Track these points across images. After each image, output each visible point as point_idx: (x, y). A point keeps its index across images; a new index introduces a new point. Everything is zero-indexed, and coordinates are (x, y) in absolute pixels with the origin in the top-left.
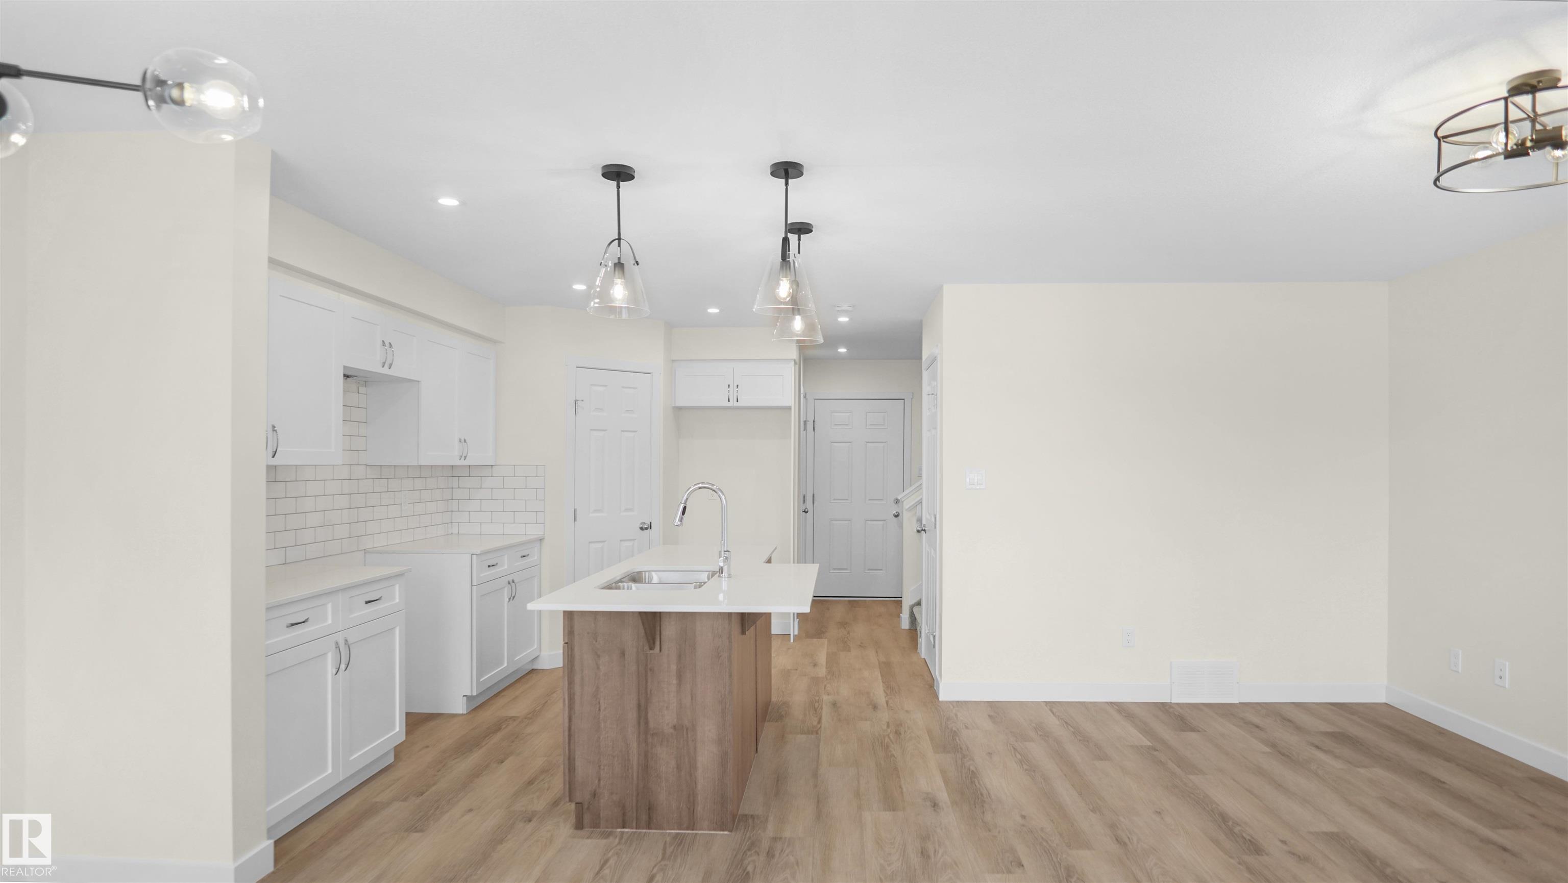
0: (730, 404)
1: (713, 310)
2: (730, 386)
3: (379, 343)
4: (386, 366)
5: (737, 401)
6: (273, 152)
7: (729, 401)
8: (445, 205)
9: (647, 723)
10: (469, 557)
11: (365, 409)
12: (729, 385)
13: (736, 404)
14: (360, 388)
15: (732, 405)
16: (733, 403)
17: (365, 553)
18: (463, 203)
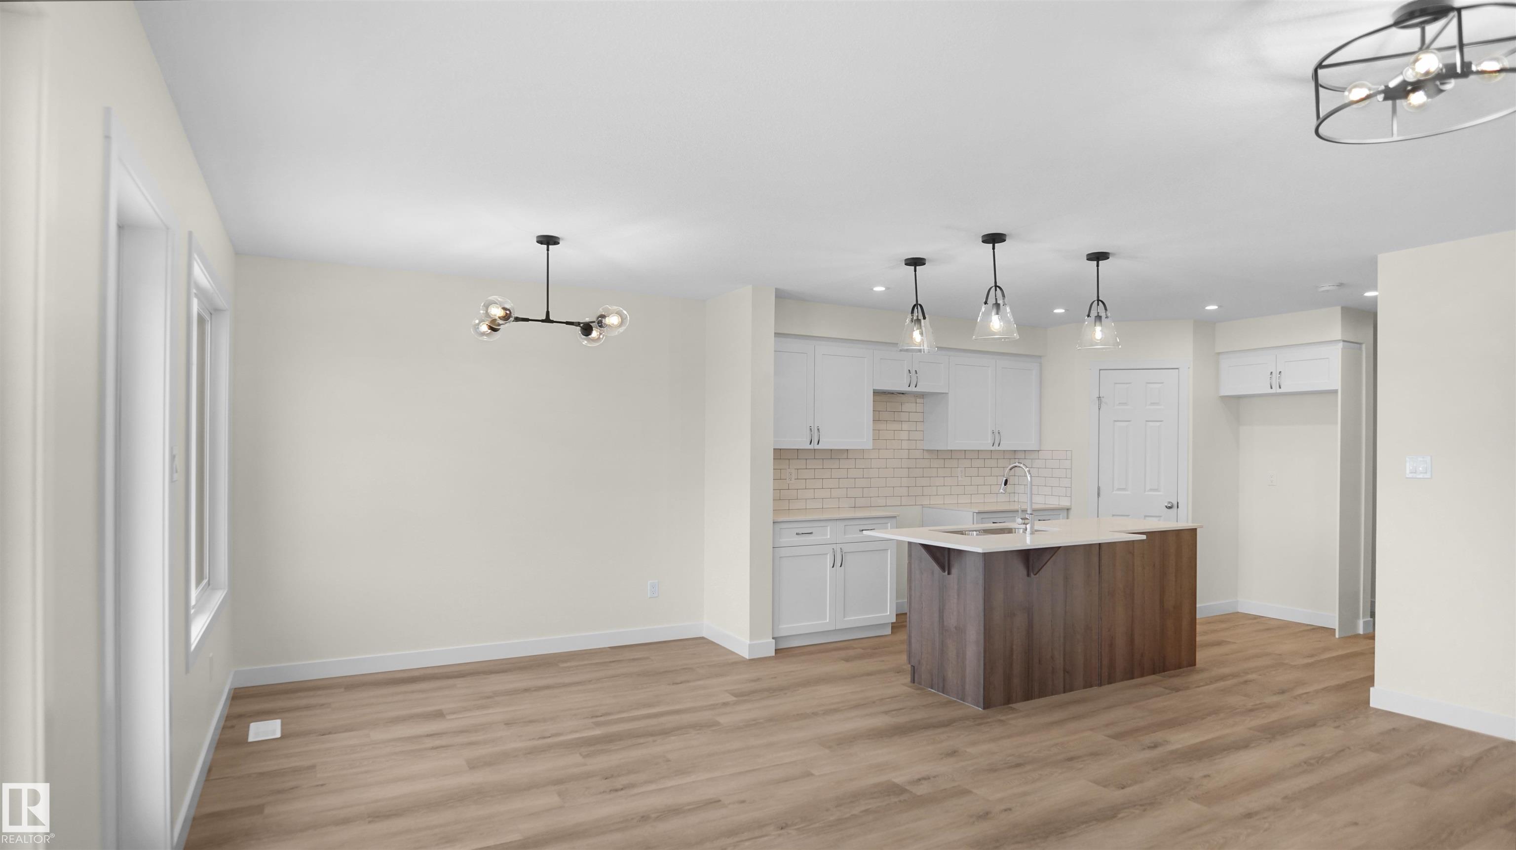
0: (1273, 391)
1: (1212, 307)
2: (1273, 373)
3: (906, 372)
4: (913, 385)
5: (1280, 388)
6: (776, 289)
7: (1271, 388)
8: (877, 291)
9: (943, 622)
10: (972, 513)
11: (922, 414)
12: (1271, 373)
13: (1279, 391)
14: (917, 400)
15: (1275, 392)
16: (1276, 390)
17: (923, 507)
18: (887, 288)
